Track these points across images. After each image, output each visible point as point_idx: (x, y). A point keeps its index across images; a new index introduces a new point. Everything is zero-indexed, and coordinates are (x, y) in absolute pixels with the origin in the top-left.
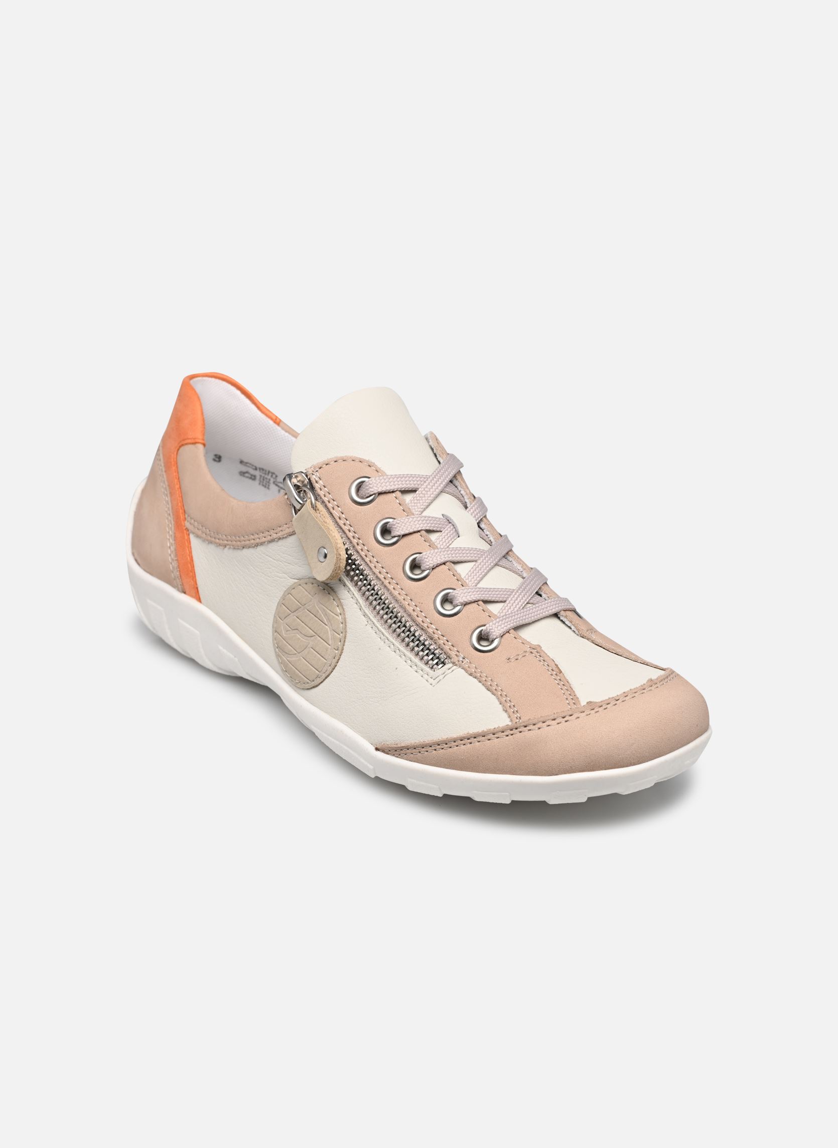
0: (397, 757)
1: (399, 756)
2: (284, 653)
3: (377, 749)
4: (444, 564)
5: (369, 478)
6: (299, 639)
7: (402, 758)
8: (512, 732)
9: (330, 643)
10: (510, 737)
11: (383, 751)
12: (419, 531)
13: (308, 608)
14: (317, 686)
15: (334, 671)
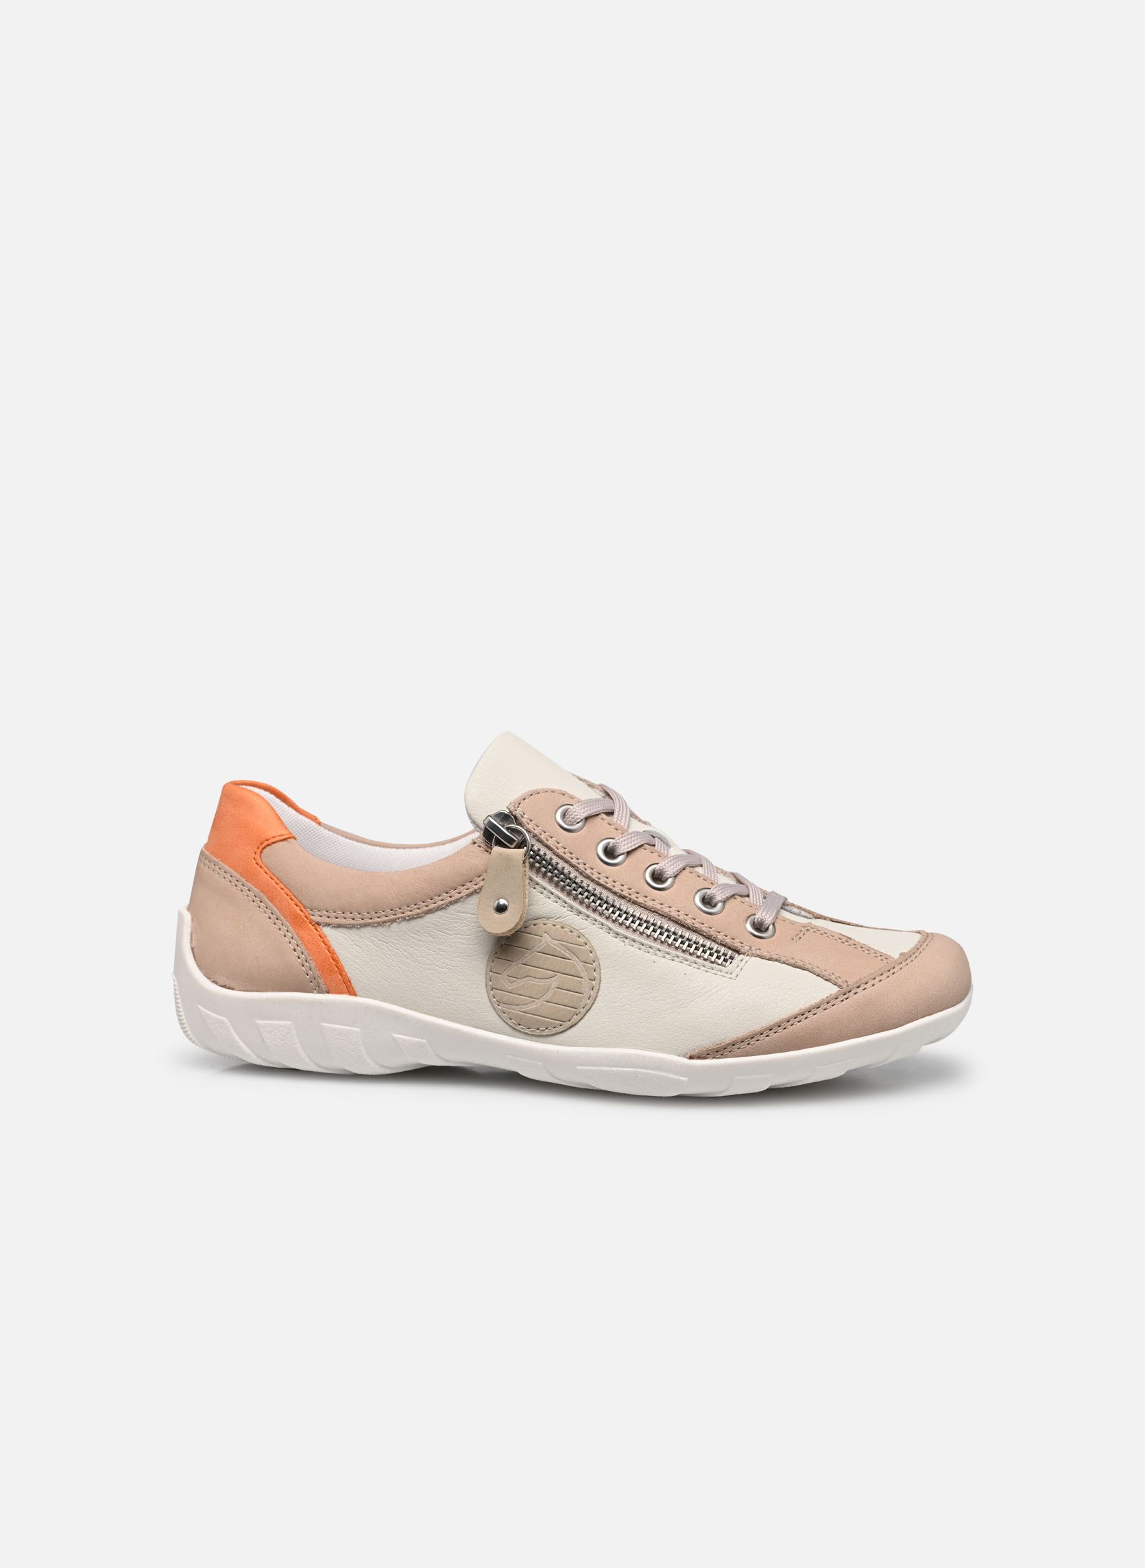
0: (719, 1058)
1: (723, 1056)
2: (513, 1007)
3: (691, 1058)
4: (684, 869)
5: (572, 805)
6: (534, 985)
7: (726, 1057)
8: (846, 996)
9: (582, 975)
10: (845, 1001)
11: (699, 1058)
12: (642, 845)
13: (539, 950)
14: (575, 1025)
15: (596, 1002)
